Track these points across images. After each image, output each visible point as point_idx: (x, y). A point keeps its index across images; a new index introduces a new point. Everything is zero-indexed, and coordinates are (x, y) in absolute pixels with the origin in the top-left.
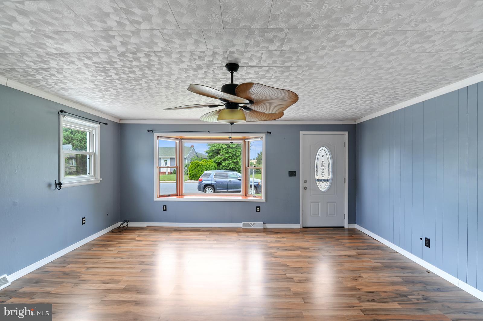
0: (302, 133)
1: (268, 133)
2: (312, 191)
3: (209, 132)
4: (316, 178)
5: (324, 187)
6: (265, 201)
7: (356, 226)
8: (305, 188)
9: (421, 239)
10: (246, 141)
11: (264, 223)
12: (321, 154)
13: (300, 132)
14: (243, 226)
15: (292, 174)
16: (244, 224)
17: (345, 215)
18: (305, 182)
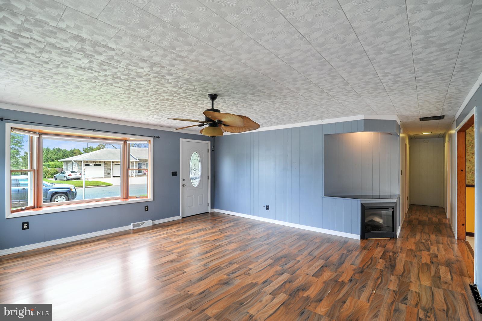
0: (181, 140)
1: (155, 137)
2: (188, 188)
3: (94, 130)
4: (191, 177)
5: (196, 183)
6: (153, 200)
7: (215, 210)
8: (183, 185)
9: (264, 207)
10: (128, 142)
11: (152, 221)
12: (194, 158)
13: (181, 139)
14: (133, 227)
15: (175, 174)
16: (133, 225)
17: (208, 203)
18: (184, 180)
